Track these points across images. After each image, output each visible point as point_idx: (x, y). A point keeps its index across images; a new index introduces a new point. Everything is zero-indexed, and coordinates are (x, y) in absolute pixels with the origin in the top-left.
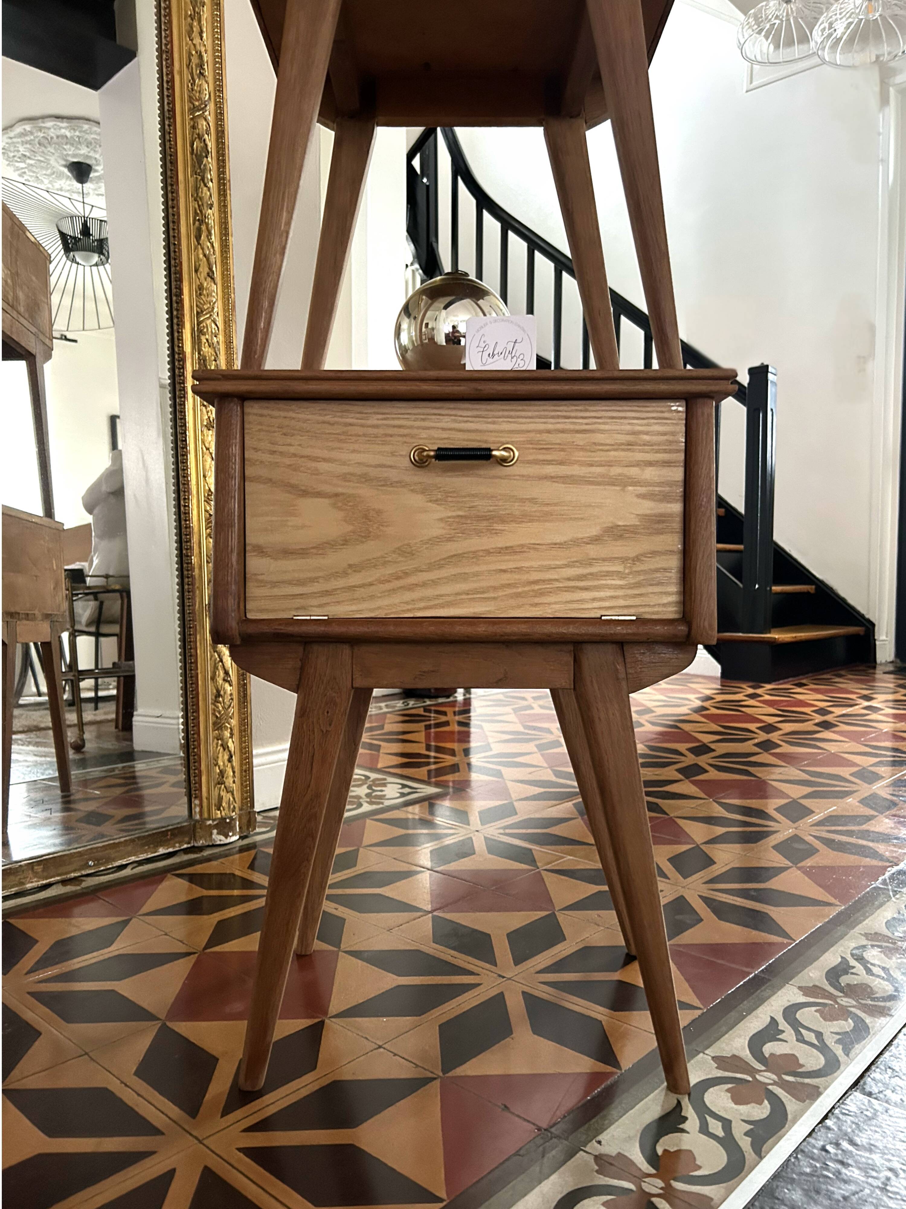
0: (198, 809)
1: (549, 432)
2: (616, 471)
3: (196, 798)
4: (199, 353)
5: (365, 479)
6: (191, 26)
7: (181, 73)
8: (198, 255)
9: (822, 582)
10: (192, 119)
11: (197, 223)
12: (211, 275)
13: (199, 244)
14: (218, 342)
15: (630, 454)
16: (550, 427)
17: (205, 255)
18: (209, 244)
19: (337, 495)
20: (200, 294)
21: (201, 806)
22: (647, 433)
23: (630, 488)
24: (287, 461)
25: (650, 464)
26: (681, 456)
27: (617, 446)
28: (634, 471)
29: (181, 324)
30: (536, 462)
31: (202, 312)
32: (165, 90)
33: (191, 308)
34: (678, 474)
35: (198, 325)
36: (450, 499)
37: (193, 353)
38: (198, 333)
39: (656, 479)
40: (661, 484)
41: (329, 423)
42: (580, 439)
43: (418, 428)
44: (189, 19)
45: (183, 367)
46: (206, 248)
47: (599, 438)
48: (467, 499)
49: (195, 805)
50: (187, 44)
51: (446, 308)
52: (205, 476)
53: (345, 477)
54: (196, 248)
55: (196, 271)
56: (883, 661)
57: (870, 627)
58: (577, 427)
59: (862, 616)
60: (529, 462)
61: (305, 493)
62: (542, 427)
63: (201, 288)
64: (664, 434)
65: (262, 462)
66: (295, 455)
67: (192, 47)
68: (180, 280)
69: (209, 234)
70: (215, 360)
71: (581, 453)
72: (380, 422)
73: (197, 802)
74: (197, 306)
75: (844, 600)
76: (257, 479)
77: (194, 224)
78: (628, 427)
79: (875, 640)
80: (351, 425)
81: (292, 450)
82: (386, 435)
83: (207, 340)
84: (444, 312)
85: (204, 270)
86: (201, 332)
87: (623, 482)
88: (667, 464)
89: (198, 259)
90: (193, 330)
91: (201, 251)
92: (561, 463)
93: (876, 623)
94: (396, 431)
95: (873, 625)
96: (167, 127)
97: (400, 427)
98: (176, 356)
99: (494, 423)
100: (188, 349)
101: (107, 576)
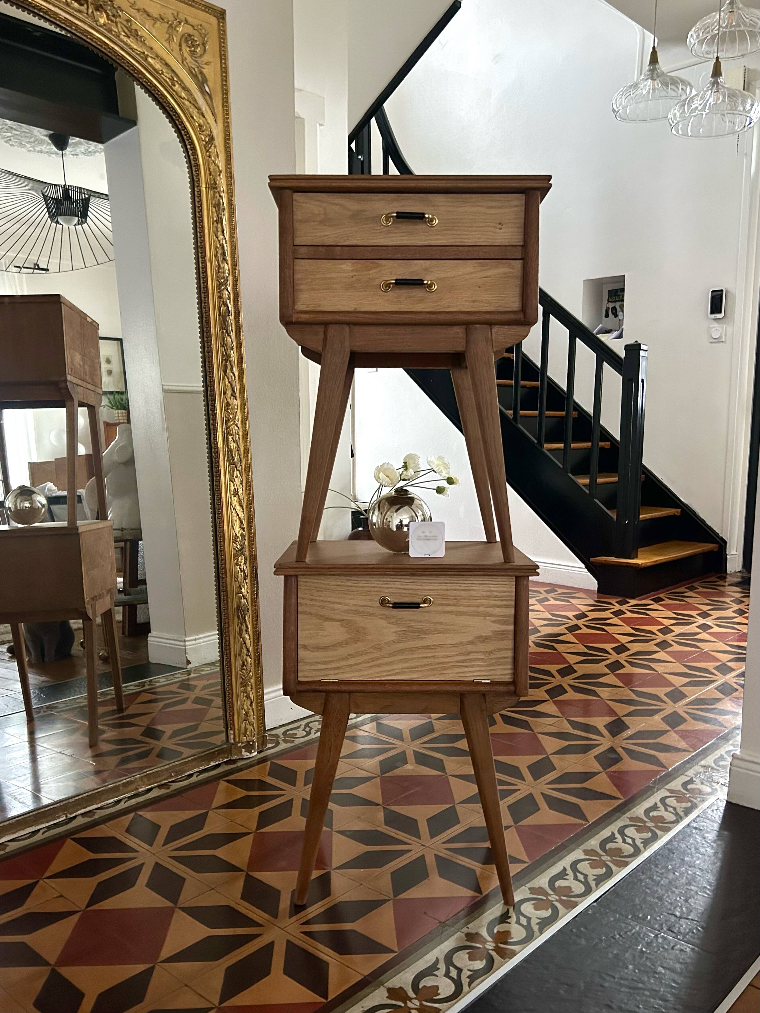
0: (232, 737)
1: (448, 590)
2: (481, 609)
3: (231, 729)
4: (228, 447)
5: (357, 612)
6: (217, 228)
7: (210, 260)
8: (225, 383)
9: (686, 506)
10: (219, 292)
11: (224, 361)
12: (233, 395)
13: (225, 375)
14: (239, 438)
15: (488, 601)
16: (449, 588)
17: (229, 382)
18: (232, 374)
19: (343, 620)
20: (228, 409)
21: (234, 734)
22: (496, 591)
23: (488, 618)
24: (318, 604)
25: (498, 606)
26: (513, 603)
27: (483, 598)
28: (490, 610)
29: (216, 430)
30: (442, 605)
31: (229, 420)
32: (201, 273)
33: (222, 418)
34: (512, 611)
35: (227, 429)
36: (399, 622)
37: (224, 448)
38: (227, 433)
39: (501, 614)
40: (503, 616)
41: (339, 585)
42: (463, 594)
43: (383, 588)
44: (215, 223)
45: (218, 457)
46: (230, 377)
47: (474, 593)
48: (408, 622)
49: (231, 734)
50: (214, 241)
51: (396, 511)
52: (233, 527)
53: (347, 611)
54: (224, 378)
55: (225, 393)
56: (733, 571)
57: (722, 544)
58: (463, 588)
59: (717, 535)
60: (438, 604)
61: (328, 619)
62: (445, 588)
63: (228, 404)
64: (505, 592)
65: (306, 604)
66: (322, 601)
67: (218, 242)
68: (214, 400)
69: (232, 367)
70: (238, 451)
71: (464, 601)
72: (364, 585)
73: (232, 732)
74: (225, 416)
75: (703, 521)
76: (304, 613)
77: (222, 362)
78: (488, 589)
79: (727, 555)
80: (350, 586)
81: (321, 598)
82: (367, 591)
83: (232, 438)
84: (395, 514)
85: (229, 392)
86: (228, 434)
87: (485, 615)
88: (506, 606)
89: (225, 385)
90: (223, 432)
91: (227, 380)
92: (454, 605)
93: (728, 541)
94: (373, 589)
95: (725, 542)
96: (203, 299)
97: (374, 587)
98: (213, 450)
99: (421, 586)
100: (220, 445)
101: (122, 530)
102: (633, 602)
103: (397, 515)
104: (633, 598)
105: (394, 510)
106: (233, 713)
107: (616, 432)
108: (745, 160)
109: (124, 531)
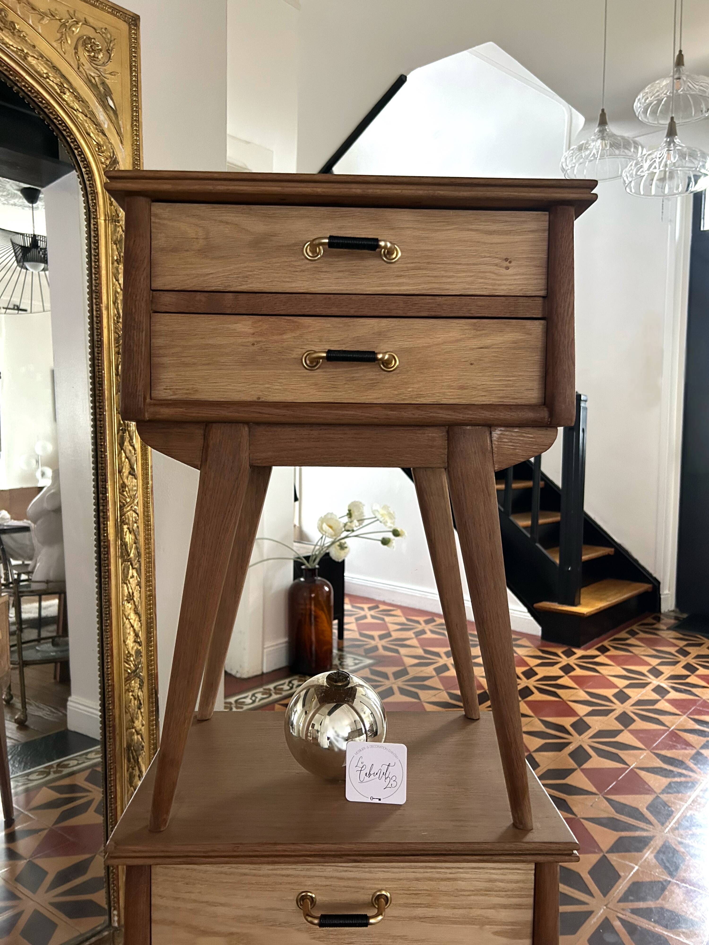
0: (116, 918)
1: (417, 879)
2: (476, 912)
3: (114, 910)
4: (121, 540)
5: (256, 920)
6: (117, 269)
7: (107, 308)
8: (121, 458)
9: (619, 545)
10: (117, 347)
11: (121, 432)
12: (132, 473)
13: (122, 449)
14: (138, 527)
15: (487, 898)
16: (419, 875)
17: (127, 457)
18: (131, 448)
19: (232, 934)
20: (123, 491)
21: (119, 915)
22: (502, 881)
23: (487, 927)
24: (189, 906)
25: (505, 907)
26: (531, 900)
27: (477, 892)
28: (491, 913)
29: (106, 519)
30: (406, 905)
31: (124, 505)
32: (95, 323)
33: (115, 503)
34: (528, 915)
35: (121, 516)
36: (331, 937)
37: (116, 541)
38: (121, 521)
39: (510, 920)
40: (512, 923)
41: (226, 873)
42: (444, 886)
43: (304, 876)
44: (115, 263)
45: (108, 553)
46: (128, 451)
47: (462, 884)
48: (347, 936)
49: (114, 915)
50: (114, 284)
52: (124, 642)
53: (239, 919)
54: (120, 453)
55: (120, 472)
56: (666, 610)
57: (656, 584)
58: (442, 876)
59: (651, 575)
60: (400, 905)
61: (205, 933)
62: (412, 875)
63: (123, 486)
64: (517, 882)
65: (166, 907)
66: (195, 901)
67: (118, 286)
68: (105, 481)
69: (131, 439)
70: (135, 543)
71: (446, 898)
72: (270, 872)
73: (115, 912)
74: (120, 501)
75: (636, 561)
76: (163, 922)
77: (118, 433)
78: (487, 876)
79: (660, 595)
80: (245, 874)
81: (193, 896)
82: (276, 883)
83: (128, 528)
85: (126, 471)
86: (123, 522)
87: (483, 922)
88: (518, 906)
89: (121, 463)
90: (116, 520)
91: (124, 455)
92: (428, 906)
93: (661, 581)
94: (285, 879)
95: (659, 583)
96: (96, 354)
97: (288, 876)
98: (102, 544)
99: (370, 872)
100: (111, 537)
101: (47, 582)
102: (580, 652)
103: (331, 721)
104: (578, 647)
105: (327, 711)
106: (118, 888)
107: (557, 480)
108: (669, 226)
109: (50, 584)
